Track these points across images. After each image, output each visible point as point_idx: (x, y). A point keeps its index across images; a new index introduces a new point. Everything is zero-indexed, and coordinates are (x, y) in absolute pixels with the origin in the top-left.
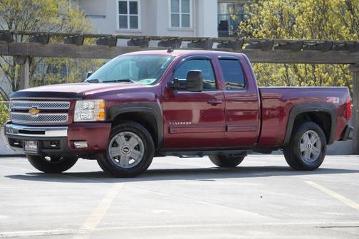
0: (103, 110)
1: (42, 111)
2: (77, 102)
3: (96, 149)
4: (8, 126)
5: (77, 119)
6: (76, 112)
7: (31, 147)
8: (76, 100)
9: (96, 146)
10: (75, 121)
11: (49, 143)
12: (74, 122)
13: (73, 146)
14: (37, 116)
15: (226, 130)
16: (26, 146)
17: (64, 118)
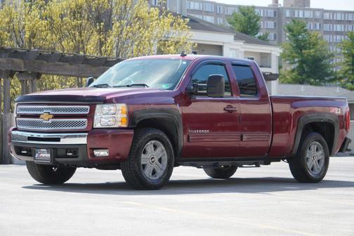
0: (125, 116)
1: (56, 116)
2: (98, 106)
3: (118, 157)
4: (14, 132)
5: (97, 125)
6: (95, 117)
7: (43, 155)
8: (96, 104)
9: (118, 154)
10: (95, 127)
11: (65, 151)
12: (93, 128)
13: (93, 155)
14: (50, 121)
15: (242, 140)
16: (37, 155)
17: (83, 124)
